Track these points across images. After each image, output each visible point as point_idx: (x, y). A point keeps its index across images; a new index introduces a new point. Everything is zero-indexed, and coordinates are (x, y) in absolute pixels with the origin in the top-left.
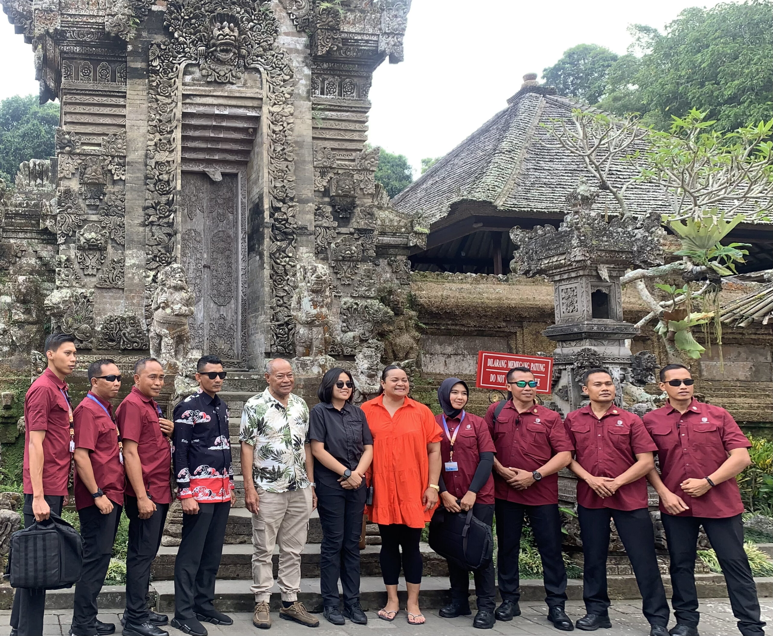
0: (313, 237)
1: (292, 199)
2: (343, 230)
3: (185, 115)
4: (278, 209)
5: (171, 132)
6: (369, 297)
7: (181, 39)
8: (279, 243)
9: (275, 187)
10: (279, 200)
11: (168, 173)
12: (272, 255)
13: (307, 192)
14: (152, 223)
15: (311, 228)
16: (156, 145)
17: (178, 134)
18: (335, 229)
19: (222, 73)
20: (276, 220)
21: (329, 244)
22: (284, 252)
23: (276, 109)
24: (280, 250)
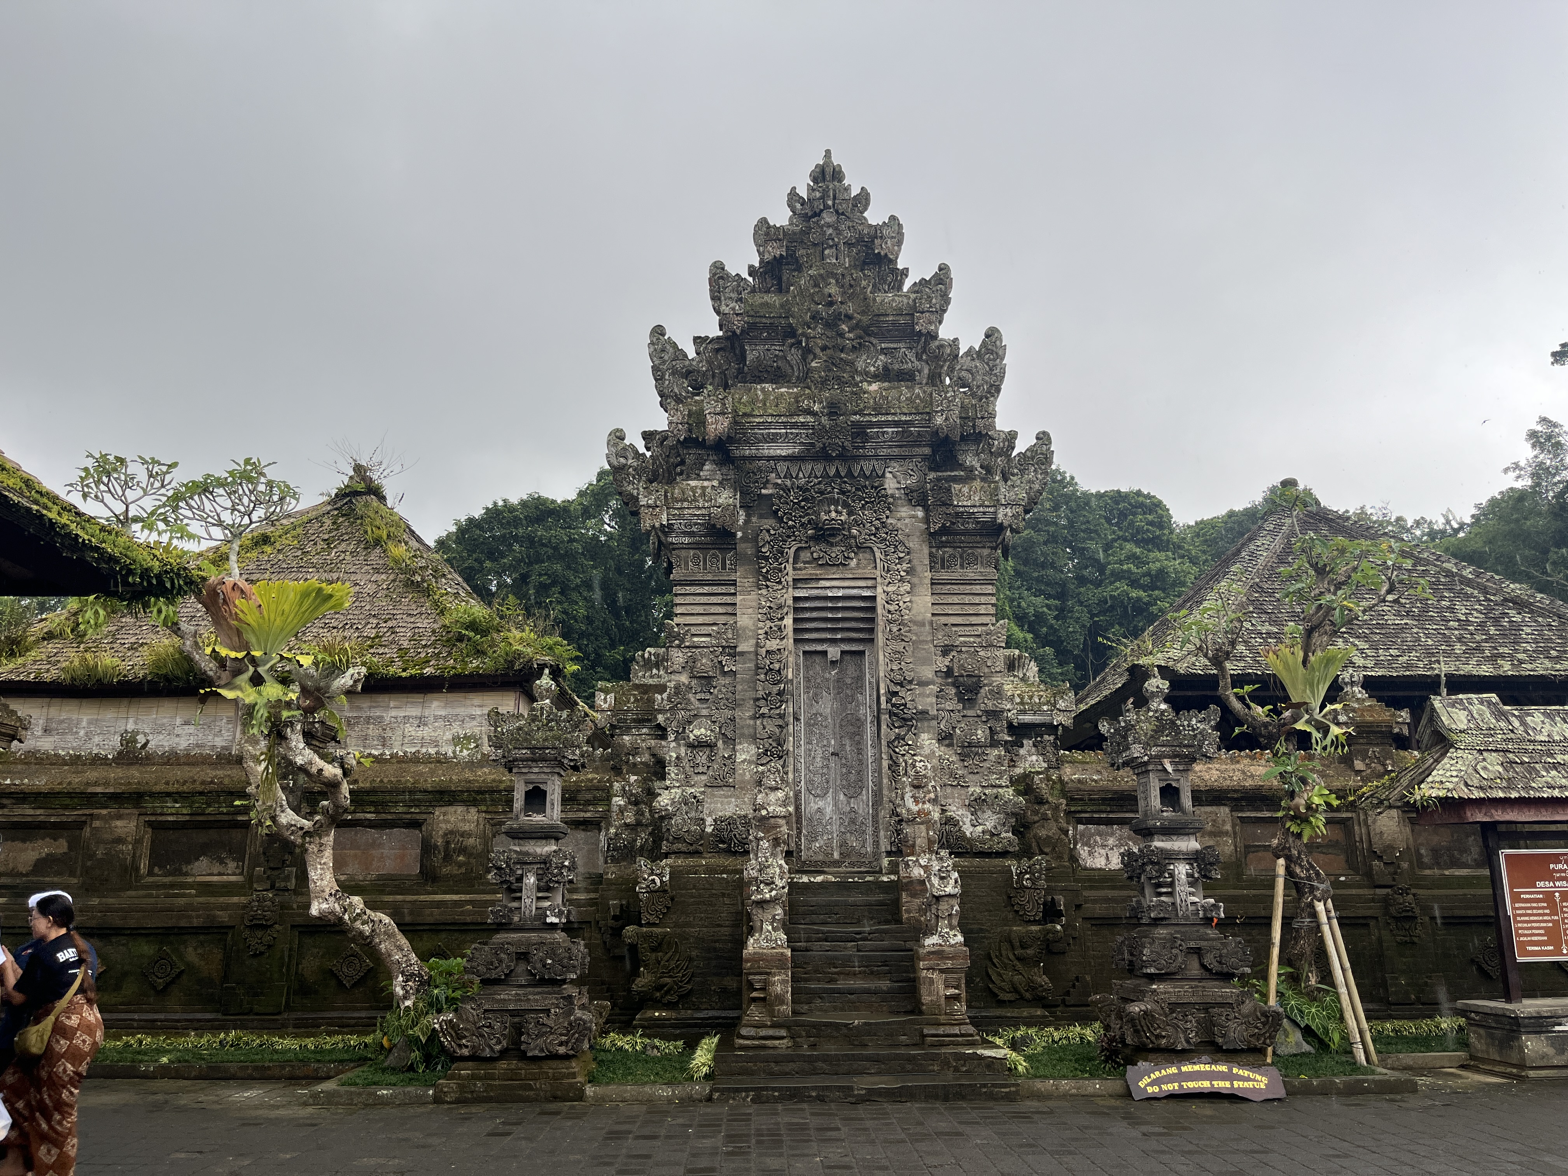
0: (934, 723)
1: (910, 682)
2: (970, 713)
3: (796, 599)
4: (895, 694)
5: (782, 619)
6: (1000, 786)
7: (790, 523)
8: (897, 730)
9: (892, 670)
10: (896, 684)
11: (779, 661)
12: (890, 743)
13: (927, 673)
14: (763, 716)
15: (933, 712)
16: (766, 633)
17: (788, 621)
18: (959, 711)
19: (833, 555)
20: (893, 705)
21: (954, 728)
22: (903, 739)
23: (890, 589)
24: (899, 737)
